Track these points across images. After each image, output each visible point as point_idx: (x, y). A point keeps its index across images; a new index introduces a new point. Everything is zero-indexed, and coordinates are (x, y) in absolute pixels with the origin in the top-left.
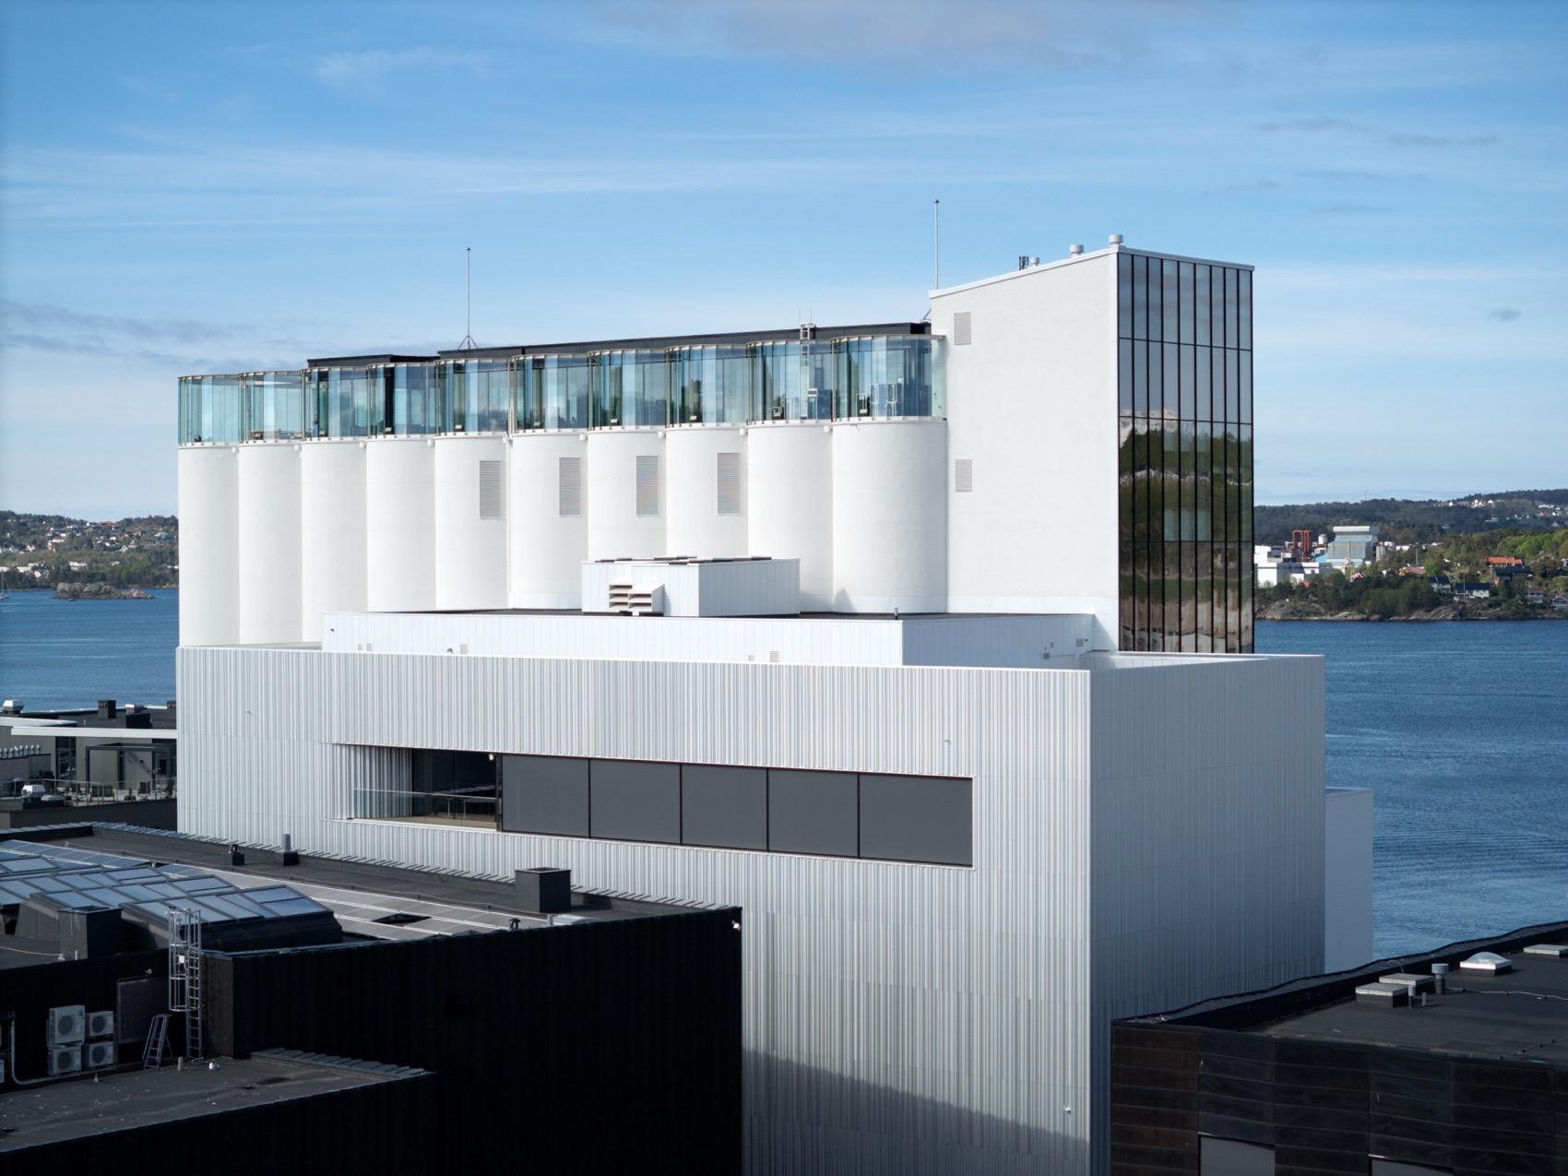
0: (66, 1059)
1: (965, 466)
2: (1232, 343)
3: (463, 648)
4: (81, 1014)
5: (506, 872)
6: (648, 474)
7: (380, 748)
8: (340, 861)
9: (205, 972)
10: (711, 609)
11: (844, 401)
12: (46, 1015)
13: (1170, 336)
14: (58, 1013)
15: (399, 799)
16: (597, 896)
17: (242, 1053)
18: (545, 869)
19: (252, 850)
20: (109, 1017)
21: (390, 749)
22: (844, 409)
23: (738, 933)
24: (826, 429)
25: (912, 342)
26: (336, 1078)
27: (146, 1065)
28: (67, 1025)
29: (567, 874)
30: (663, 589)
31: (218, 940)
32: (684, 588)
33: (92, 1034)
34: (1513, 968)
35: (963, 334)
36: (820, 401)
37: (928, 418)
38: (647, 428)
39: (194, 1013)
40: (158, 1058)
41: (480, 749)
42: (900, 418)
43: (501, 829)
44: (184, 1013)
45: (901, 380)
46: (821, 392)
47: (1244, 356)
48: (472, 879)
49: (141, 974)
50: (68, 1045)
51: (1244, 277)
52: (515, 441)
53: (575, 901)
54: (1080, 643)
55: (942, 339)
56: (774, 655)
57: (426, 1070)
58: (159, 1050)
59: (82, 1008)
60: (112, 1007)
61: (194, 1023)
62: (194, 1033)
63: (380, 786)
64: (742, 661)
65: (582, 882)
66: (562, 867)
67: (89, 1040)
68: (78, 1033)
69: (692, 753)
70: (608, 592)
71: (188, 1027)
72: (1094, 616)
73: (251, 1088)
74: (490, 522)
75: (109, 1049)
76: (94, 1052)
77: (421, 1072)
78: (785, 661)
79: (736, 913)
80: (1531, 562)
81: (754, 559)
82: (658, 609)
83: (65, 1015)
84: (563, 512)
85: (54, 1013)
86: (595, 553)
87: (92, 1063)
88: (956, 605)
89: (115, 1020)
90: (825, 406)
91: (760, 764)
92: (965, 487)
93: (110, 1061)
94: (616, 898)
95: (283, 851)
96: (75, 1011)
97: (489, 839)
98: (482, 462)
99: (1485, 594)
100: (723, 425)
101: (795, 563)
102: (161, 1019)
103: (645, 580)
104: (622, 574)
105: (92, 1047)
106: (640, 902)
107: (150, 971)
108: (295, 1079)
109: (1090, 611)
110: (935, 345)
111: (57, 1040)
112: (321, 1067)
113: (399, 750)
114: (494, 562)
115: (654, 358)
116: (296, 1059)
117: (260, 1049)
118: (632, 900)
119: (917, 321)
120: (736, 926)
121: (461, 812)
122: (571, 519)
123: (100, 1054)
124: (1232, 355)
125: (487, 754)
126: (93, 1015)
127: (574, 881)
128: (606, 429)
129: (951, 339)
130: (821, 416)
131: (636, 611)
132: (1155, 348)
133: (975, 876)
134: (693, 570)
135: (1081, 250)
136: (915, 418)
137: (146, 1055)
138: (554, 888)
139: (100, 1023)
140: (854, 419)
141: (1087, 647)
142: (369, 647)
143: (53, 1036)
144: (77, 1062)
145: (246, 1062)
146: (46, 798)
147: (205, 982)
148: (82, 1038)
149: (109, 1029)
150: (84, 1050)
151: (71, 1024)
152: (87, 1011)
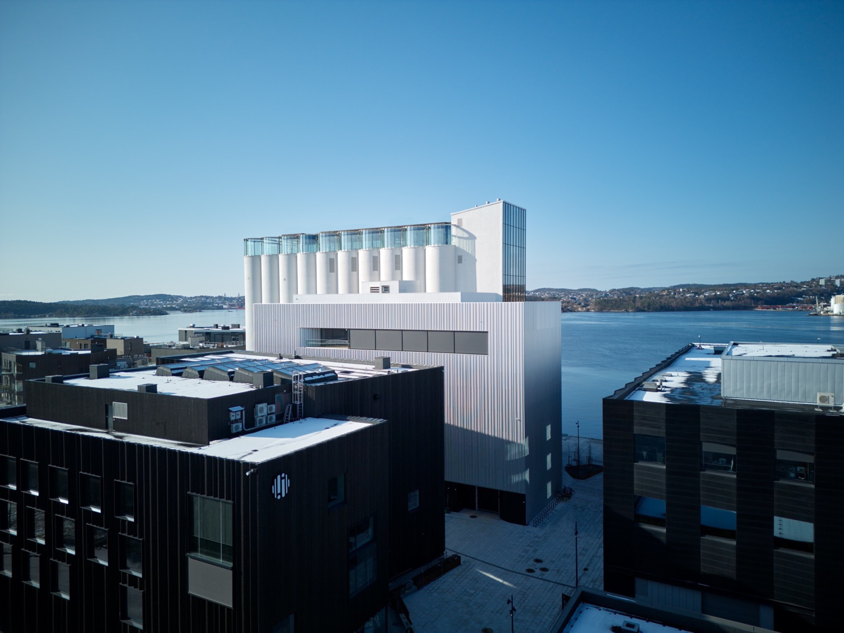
0: (261, 421)
2: (522, 228)
4: (266, 406)
9: (304, 391)
10: (401, 291)
12: (255, 407)
14: (260, 406)
20: (274, 406)
25: (446, 226)
27: (285, 421)
29: (389, 359)
33: (269, 412)
35: (460, 224)
39: (301, 404)
40: (289, 419)
41: (342, 328)
42: (442, 245)
49: (283, 392)
50: (262, 416)
55: (455, 225)
57: (384, 419)
58: (289, 416)
59: (266, 404)
60: (274, 403)
61: (301, 407)
67: (268, 414)
68: (265, 412)
71: (299, 408)
75: (274, 417)
76: (270, 418)
77: (378, 421)
79: (442, 368)
85: (257, 406)
87: (269, 422)
93: (274, 421)
96: (264, 405)
102: (289, 406)
105: (269, 416)
107: (285, 391)
109: (497, 292)
110: (453, 227)
111: (259, 415)
119: (449, 222)
120: (443, 371)
123: (271, 419)
124: (522, 231)
126: (269, 406)
132: (509, 227)
133: (490, 357)
135: (488, 203)
137: (285, 418)
138: (386, 363)
139: (271, 409)
143: (257, 414)
144: (264, 422)
147: (304, 394)
148: (266, 414)
149: (274, 411)
150: (266, 418)
151: (263, 410)
152: (268, 405)
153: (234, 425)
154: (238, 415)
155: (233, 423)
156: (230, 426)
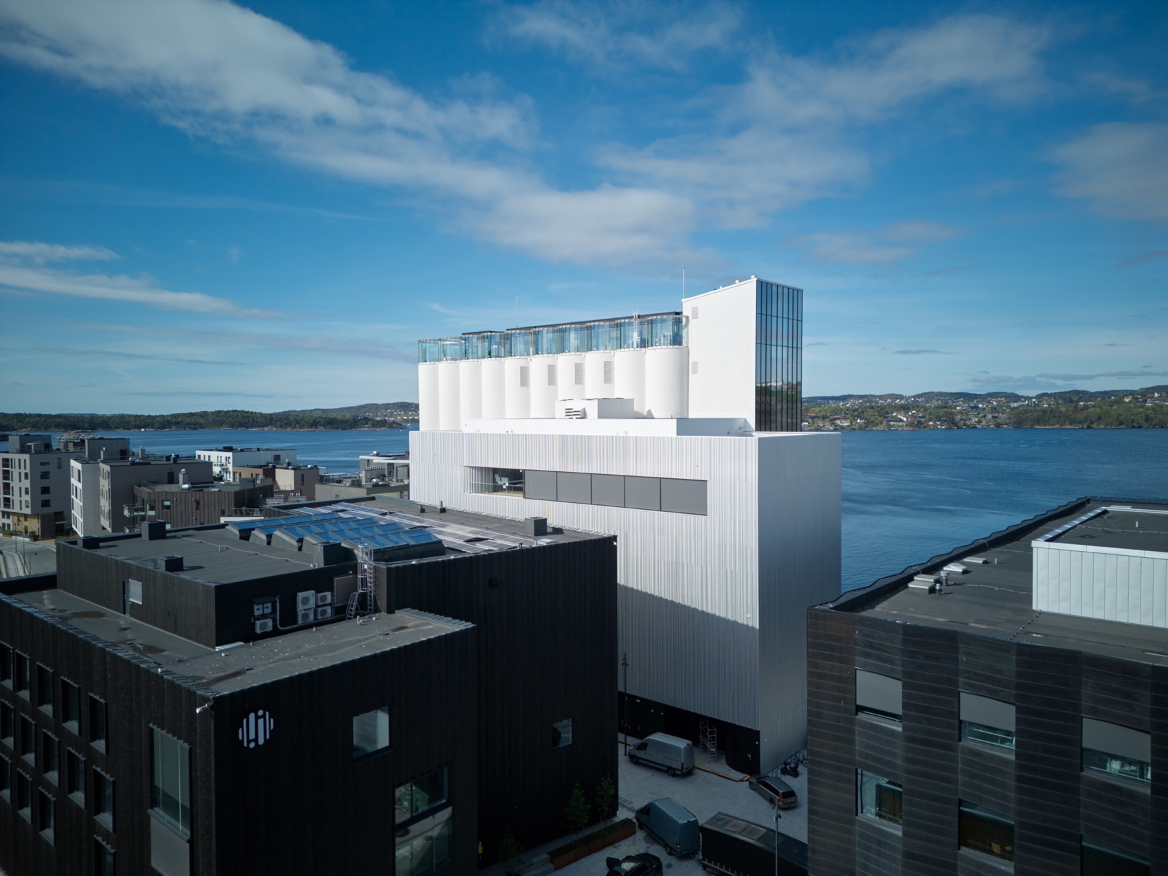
0: (305, 616)
1: (695, 364)
2: (795, 318)
3: (512, 431)
4: (313, 595)
5: (521, 517)
6: (579, 371)
7: (481, 468)
8: (460, 511)
9: (375, 573)
10: (601, 415)
11: (650, 342)
12: (295, 597)
13: (774, 314)
14: (301, 595)
15: (489, 486)
16: (558, 529)
17: (390, 611)
18: (536, 518)
19: (429, 507)
20: (328, 594)
21: (485, 468)
22: (650, 344)
23: (616, 547)
24: (644, 351)
25: (676, 318)
26: (431, 627)
27: (348, 616)
28: (306, 601)
29: (545, 520)
30: (584, 409)
31: (386, 557)
32: (592, 409)
33: (320, 603)
34: (968, 570)
35: (695, 315)
36: (641, 341)
37: (682, 346)
38: (579, 353)
39: (370, 592)
40: (354, 613)
41: (517, 468)
42: (671, 346)
43: (524, 497)
44: (367, 593)
45: (671, 333)
46: (641, 339)
47: (799, 323)
48: (509, 520)
49: (348, 574)
50: (306, 610)
51: (800, 293)
52: (533, 359)
53: (549, 530)
54: (740, 428)
55: (687, 318)
56: (626, 433)
57: (473, 624)
58: (353, 609)
59: (313, 592)
60: (331, 590)
61: (371, 596)
62: (371, 601)
63: (481, 481)
64: (614, 435)
65: (552, 522)
66: (544, 517)
67: (317, 606)
68: (312, 603)
69: (595, 469)
70: (564, 411)
71: (369, 598)
72: (745, 419)
73: (387, 634)
74: (524, 388)
75: (329, 609)
76: (321, 612)
77: (470, 625)
78: (630, 434)
79: (614, 538)
80: (819, 415)
81: (618, 398)
82: (583, 415)
83: (304, 596)
84: (549, 384)
85: (299, 595)
86: (561, 397)
87: (319, 617)
88: (690, 417)
89: (332, 595)
90: (643, 344)
91: (622, 474)
92: (695, 372)
93: (330, 615)
94: (565, 530)
95: (440, 507)
96: (310, 594)
97: (520, 501)
98: (521, 367)
99: (807, 423)
100: (606, 351)
101: (632, 400)
102: (355, 595)
103: (577, 406)
104: (569, 405)
105: (320, 609)
106: (575, 531)
107: (351, 572)
108: (412, 627)
109: (743, 417)
110: (684, 320)
111: (300, 607)
112: (424, 620)
113: (489, 469)
114: (525, 403)
115: (581, 329)
116: (415, 615)
117: (399, 608)
118: (572, 531)
119: (678, 311)
120: (615, 544)
121: (511, 490)
122: (552, 387)
123: (324, 612)
124: (795, 322)
125: (519, 470)
126: (320, 595)
127: (549, 522)
128: (564, 354)
129: (690, 318)
130: (641, 347)
131: (574, 417)
132: (769, 317)
133: (709, 520)
134: (597, 400)
135: (741, 281)
136: (677, 346)
137: (347, 612)
138: (540, 527)
139: (324, 598)
140: (654, 347)
141: (743, 430)
142: (479, 431)
144: (312, 617)
145: (393, 615)
146: (380, 483)
147: (375, 578)
148: (314, 606)
149: (328, 600)
150: (315, 611)
151: (307, 600)
152: (316, 593)
153: (258, 623)
154: (267, 607)
155: (258, 619)
156: (254, 624)
